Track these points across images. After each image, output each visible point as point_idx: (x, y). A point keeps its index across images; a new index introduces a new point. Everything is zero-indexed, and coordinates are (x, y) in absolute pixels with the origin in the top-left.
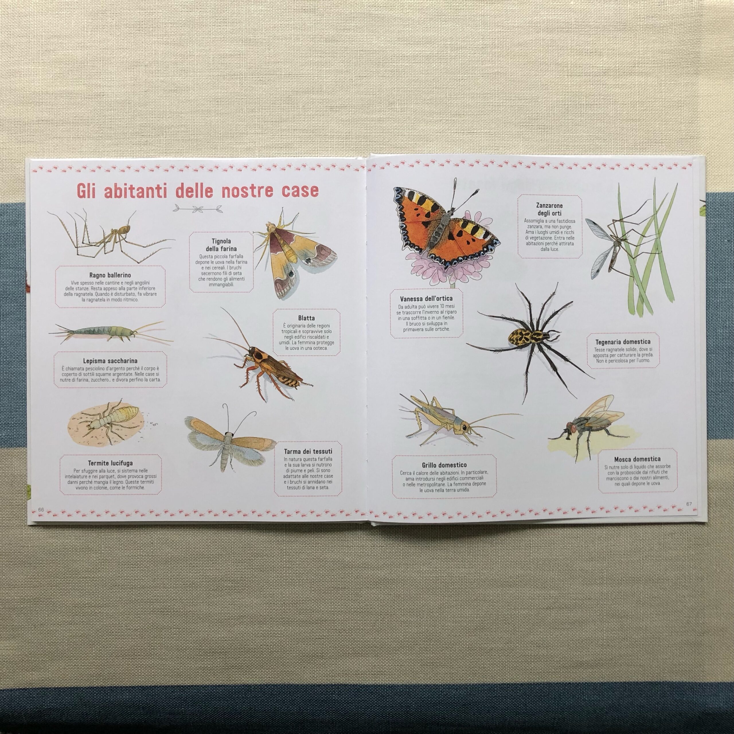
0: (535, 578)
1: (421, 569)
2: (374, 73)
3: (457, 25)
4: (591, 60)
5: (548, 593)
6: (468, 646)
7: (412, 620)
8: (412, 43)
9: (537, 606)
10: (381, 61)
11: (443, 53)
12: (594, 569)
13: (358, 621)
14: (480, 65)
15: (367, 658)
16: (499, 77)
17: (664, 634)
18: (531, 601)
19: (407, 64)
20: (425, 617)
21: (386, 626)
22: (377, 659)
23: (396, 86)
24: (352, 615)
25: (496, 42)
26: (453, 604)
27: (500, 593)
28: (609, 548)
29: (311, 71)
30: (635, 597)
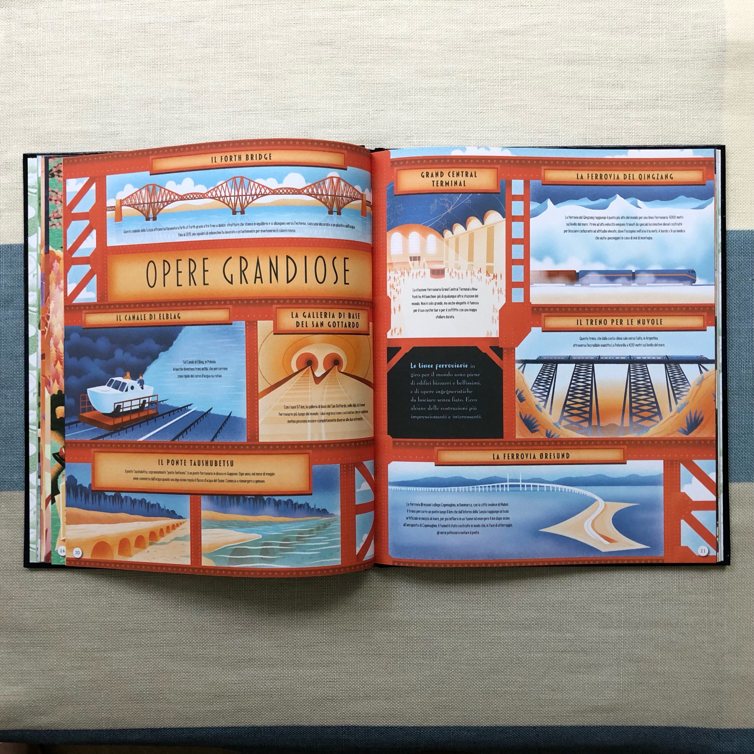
0: (551, 621)
1: (435, 611)
2: (392, 106)
3: (476, 57)
4: (613, 93)
5: (564, 636)
6: (481, 690)
7: (425, 663)
8: (430, 75)
9: (553, 649)
10: (398, 94)
11: (461, 85)
12: (611, 612)
13: (370, 664)
14: (499, 98)
15: (378, 701)
16: (519, 110)
17: (682, 680)
18: (546, 643)
19: (425, 97)
20: (438, 660)
21: (398, 669)
22: (388, 702)
23: (413, 119)
24: (364, 658)
25: (516, 74)
26: (466, 647)
27: (515, 636)
28: (627, 591)
29: (328, 105)
30: (653, 641)
